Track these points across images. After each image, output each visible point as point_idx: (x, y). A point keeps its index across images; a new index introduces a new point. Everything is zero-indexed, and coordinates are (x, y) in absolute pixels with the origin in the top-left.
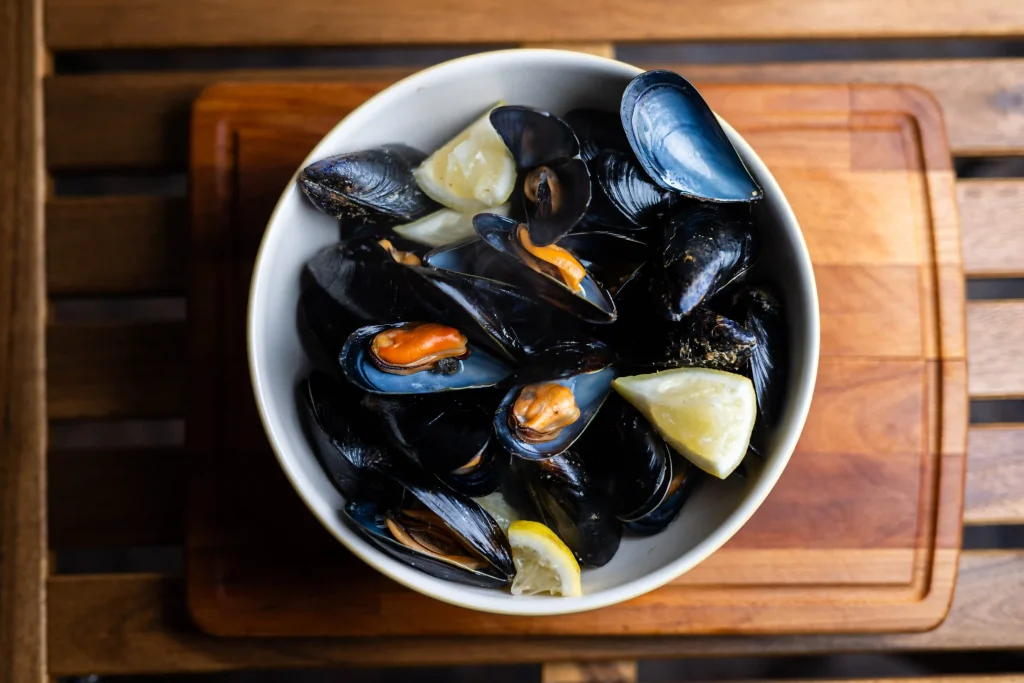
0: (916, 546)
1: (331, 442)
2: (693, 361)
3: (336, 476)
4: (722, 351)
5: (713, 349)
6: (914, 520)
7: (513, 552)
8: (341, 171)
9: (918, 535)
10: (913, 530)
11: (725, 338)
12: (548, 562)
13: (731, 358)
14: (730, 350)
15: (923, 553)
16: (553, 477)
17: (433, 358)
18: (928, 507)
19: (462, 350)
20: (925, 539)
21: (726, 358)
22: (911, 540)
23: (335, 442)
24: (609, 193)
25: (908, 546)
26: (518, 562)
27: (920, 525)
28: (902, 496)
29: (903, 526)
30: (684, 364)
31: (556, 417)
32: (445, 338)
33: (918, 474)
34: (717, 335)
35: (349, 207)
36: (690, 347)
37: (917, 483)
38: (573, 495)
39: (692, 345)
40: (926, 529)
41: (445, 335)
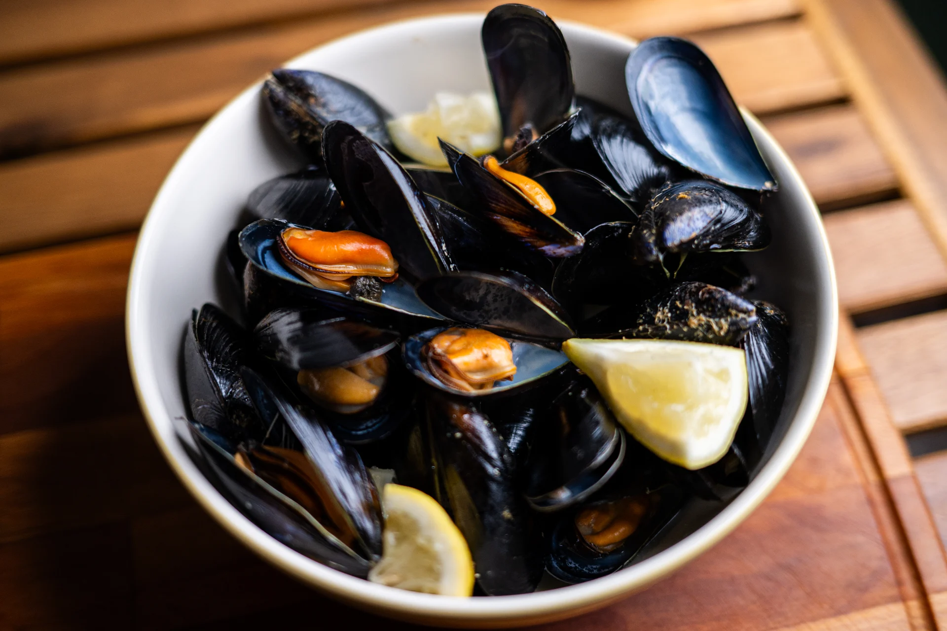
0: (903, 599)
1: (201, 352)
2: (672, 328)
3: (195, 399)
4: (710, 317)
5: (698, 314)
6: (887, 565)
7: (388, 525)
8: (310, 80)
9: (899, 583)
10: (890, 577)
11: (717, 300)
12: (430, 540)
13: (721, 328)
14: (720, 317)
15: (915, 606)
16: (465, 437)
17: (351, 269)
18: (896, 548)
19: (389, 270)
20: (910, 588)
21: (715, 327)
22: (894, 592)
23: (206, 354)
24: (599, 147)
25: (893, 600)
26: (390, 538)
27: (896, 572)
28: (860, 539)
29: (876, 575)
30: (659, 334)
31: (485, 362)
32: (371, 247)
33: (867, 509)
34: (707, 296)
35: (307, 123)
36: (670, 311)
37: (872, 522)
38: (484, 470)
39: (673, 309)
40: (905, 574)
41: (372, 243)
